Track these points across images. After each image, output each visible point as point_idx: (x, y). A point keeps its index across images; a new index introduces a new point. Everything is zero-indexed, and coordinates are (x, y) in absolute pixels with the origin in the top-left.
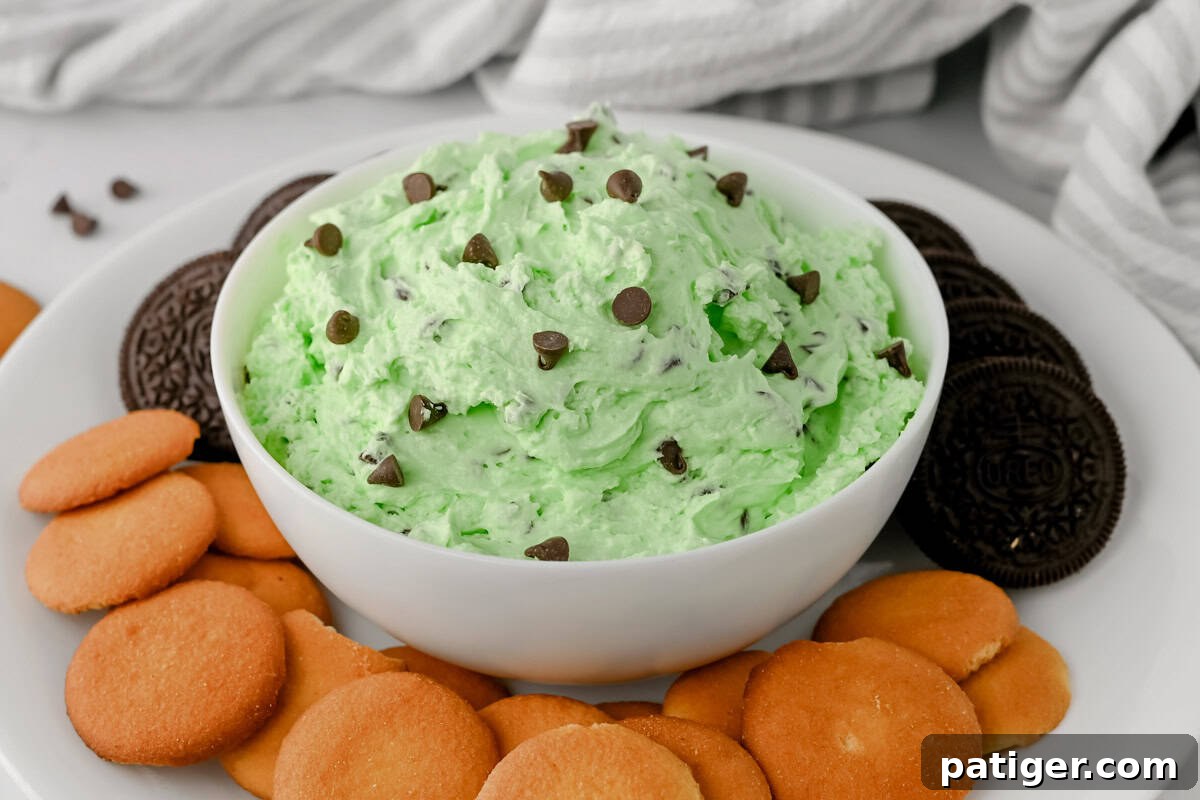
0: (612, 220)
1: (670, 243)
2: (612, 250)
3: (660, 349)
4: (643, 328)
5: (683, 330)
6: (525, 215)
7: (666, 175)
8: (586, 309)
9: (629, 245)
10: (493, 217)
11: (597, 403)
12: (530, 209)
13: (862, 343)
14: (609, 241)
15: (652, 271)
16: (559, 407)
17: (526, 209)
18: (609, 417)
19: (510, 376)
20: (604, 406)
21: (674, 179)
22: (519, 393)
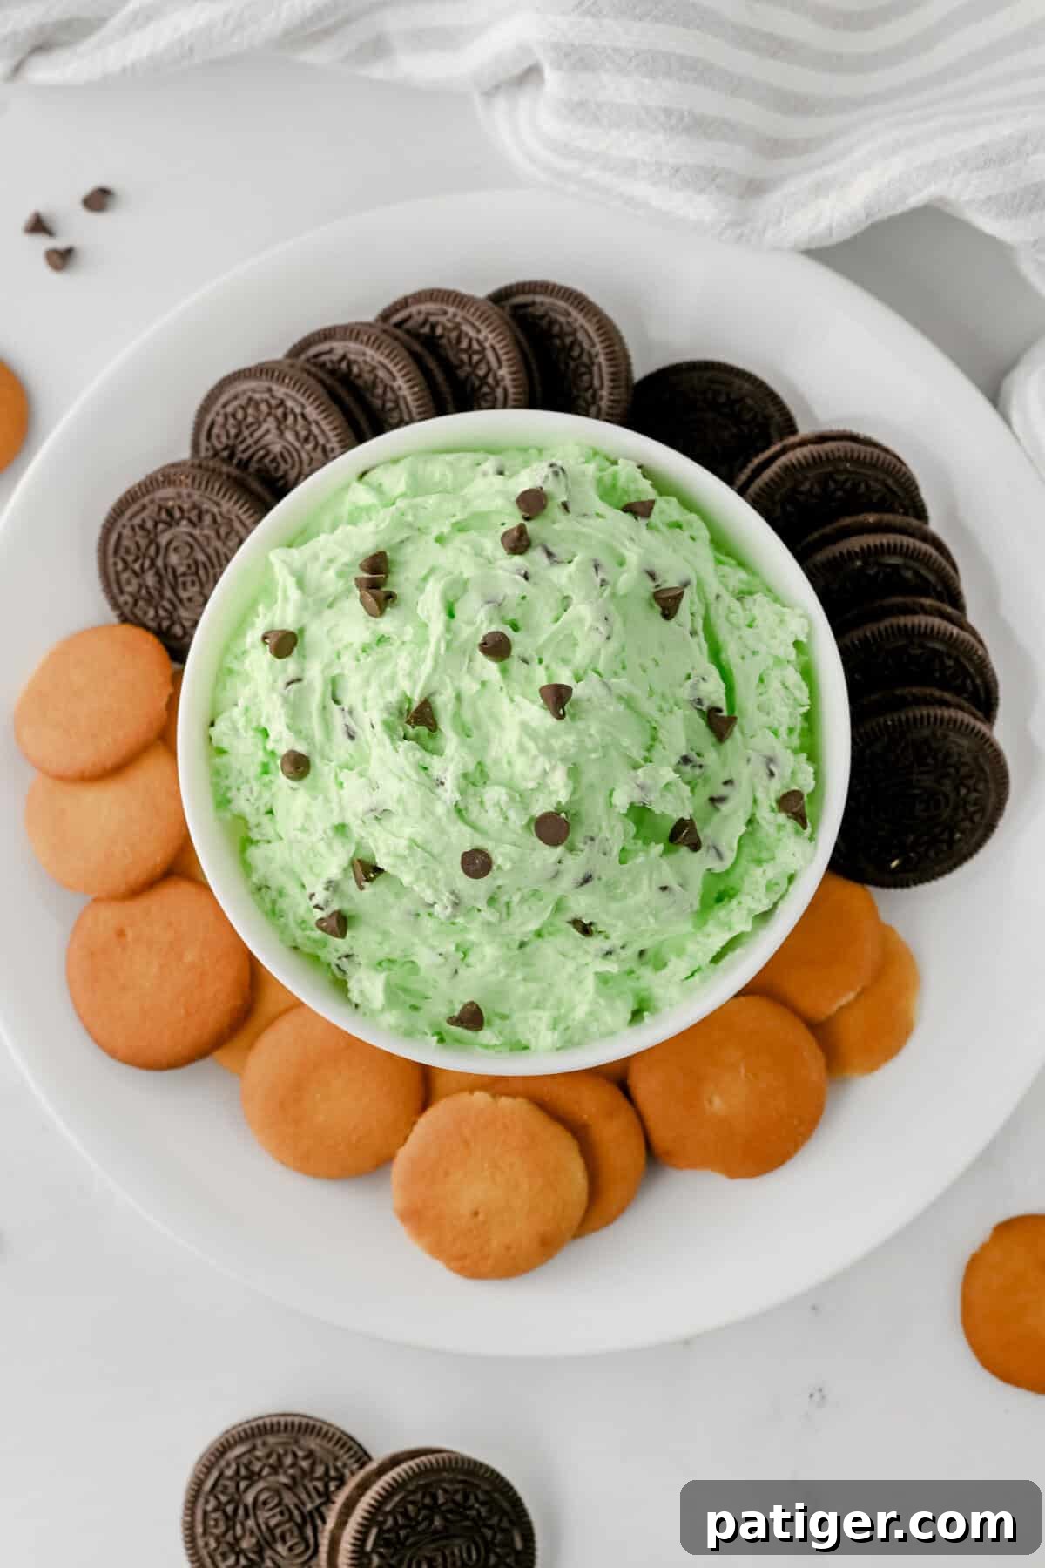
0: (542, 732)
1: (593, 756)
2: (539, 768)
3: (574, 866)
4: (560, 849)
5: (597, 841)
6: (465, 668)
7: (601, 633)
8: (510, 824)
9: (553, 768)
10: (435, 669)
11: (516, 898)
12: (471, 660)
13: (767, 789)
14: (535, 758)
15: (574, 793)
16: (482, 905)
17: (467, 661)
18: (525, 908)
19: (440, 874)
20: (523, 900)
21: (608, 638)
22: (447, 894)
